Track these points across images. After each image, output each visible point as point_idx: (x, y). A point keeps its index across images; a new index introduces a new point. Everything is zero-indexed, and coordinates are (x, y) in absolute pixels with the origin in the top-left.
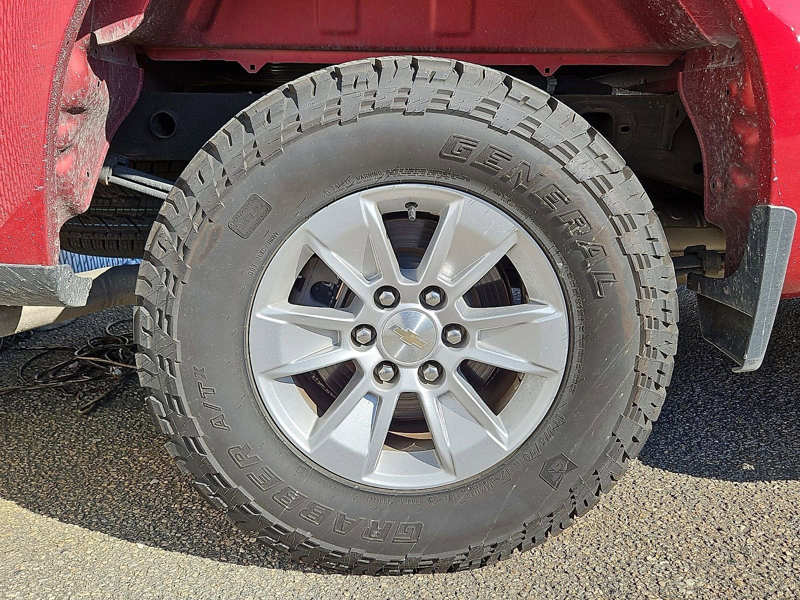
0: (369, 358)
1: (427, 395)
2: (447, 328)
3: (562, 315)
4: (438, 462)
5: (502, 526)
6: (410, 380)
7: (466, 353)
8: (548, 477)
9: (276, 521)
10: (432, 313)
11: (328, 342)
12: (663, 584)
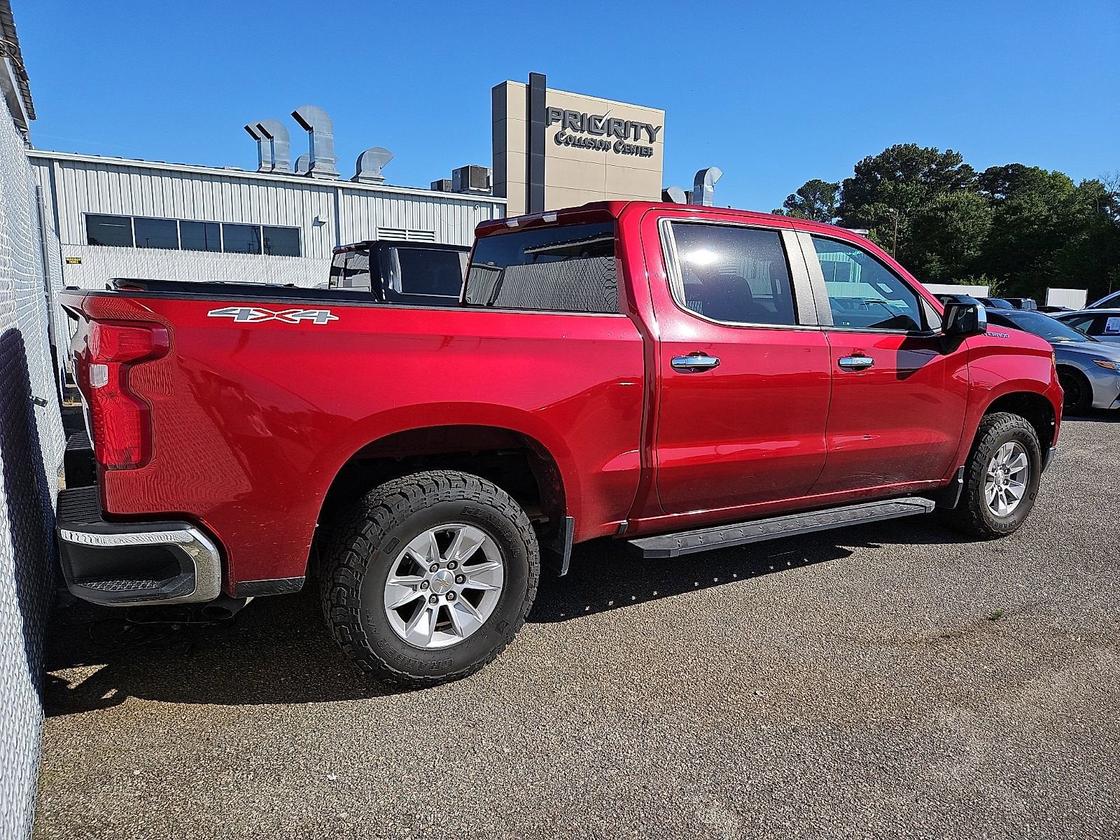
0: (427, 594)
1: (450, 605)
2: (457, 577)
3: (501, 565)
4: (455, 633)
5: (483, 654)
6: (443, 601)
7: (466, 586)
8: (498, 629)
9: (395, 670)
10: (451, 571)
11: (411, 590)
12: (540, 665)
